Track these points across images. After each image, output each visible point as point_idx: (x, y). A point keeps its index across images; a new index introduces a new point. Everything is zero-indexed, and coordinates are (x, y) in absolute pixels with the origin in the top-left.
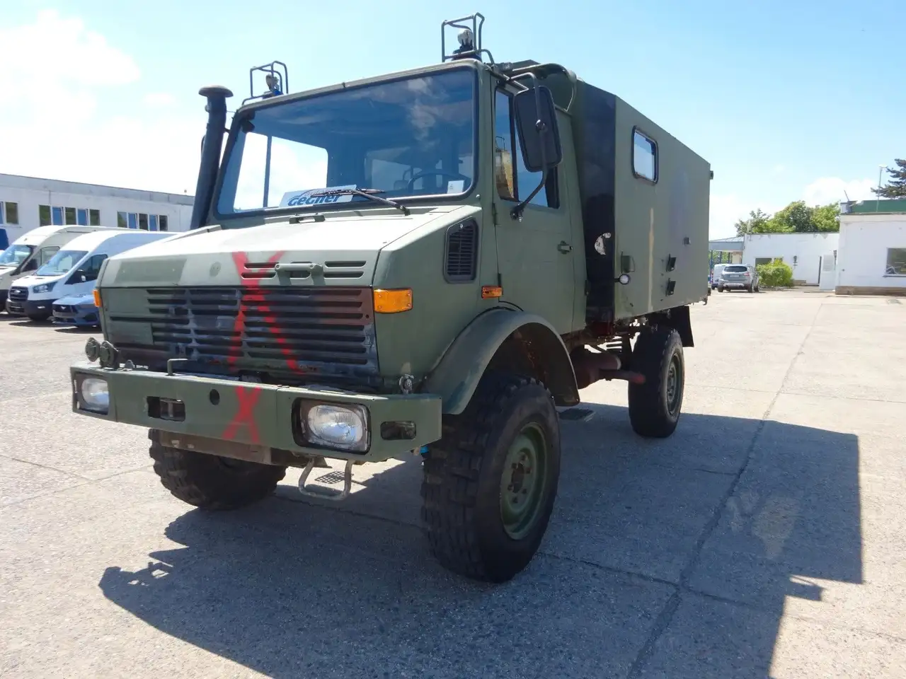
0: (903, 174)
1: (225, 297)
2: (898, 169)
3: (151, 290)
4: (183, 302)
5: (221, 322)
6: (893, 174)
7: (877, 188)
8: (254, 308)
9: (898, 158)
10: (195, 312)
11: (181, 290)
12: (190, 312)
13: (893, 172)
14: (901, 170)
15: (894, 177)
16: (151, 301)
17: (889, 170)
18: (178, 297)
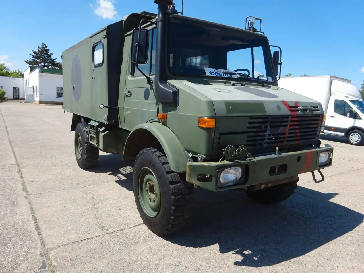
0: (36, 57)
1: (285, 119)
2: (34, 54)
3: (251, 118)
4: (267, 122)
5: (281, 130)
6: (32, 56)
7: (26, 61)
8: (294, 123)
9: (33, 50)
10: (271, 127)
11: (267, 117)
12: (269, 127)
13: (32, 55)
14: (35, 55)
15: (32, 57)
16: (250, 123)
17: (31, 54)
18: (266, 120)
